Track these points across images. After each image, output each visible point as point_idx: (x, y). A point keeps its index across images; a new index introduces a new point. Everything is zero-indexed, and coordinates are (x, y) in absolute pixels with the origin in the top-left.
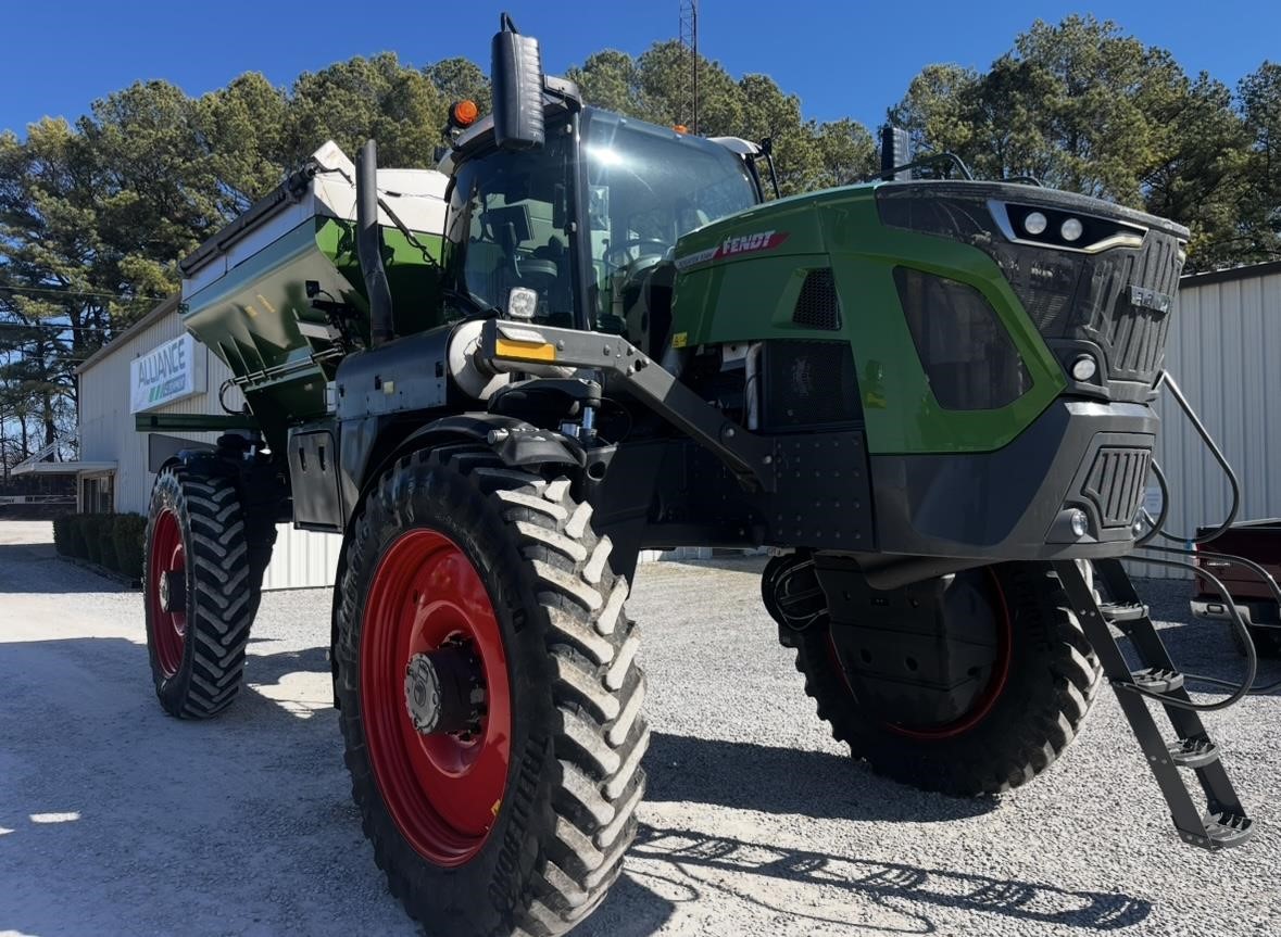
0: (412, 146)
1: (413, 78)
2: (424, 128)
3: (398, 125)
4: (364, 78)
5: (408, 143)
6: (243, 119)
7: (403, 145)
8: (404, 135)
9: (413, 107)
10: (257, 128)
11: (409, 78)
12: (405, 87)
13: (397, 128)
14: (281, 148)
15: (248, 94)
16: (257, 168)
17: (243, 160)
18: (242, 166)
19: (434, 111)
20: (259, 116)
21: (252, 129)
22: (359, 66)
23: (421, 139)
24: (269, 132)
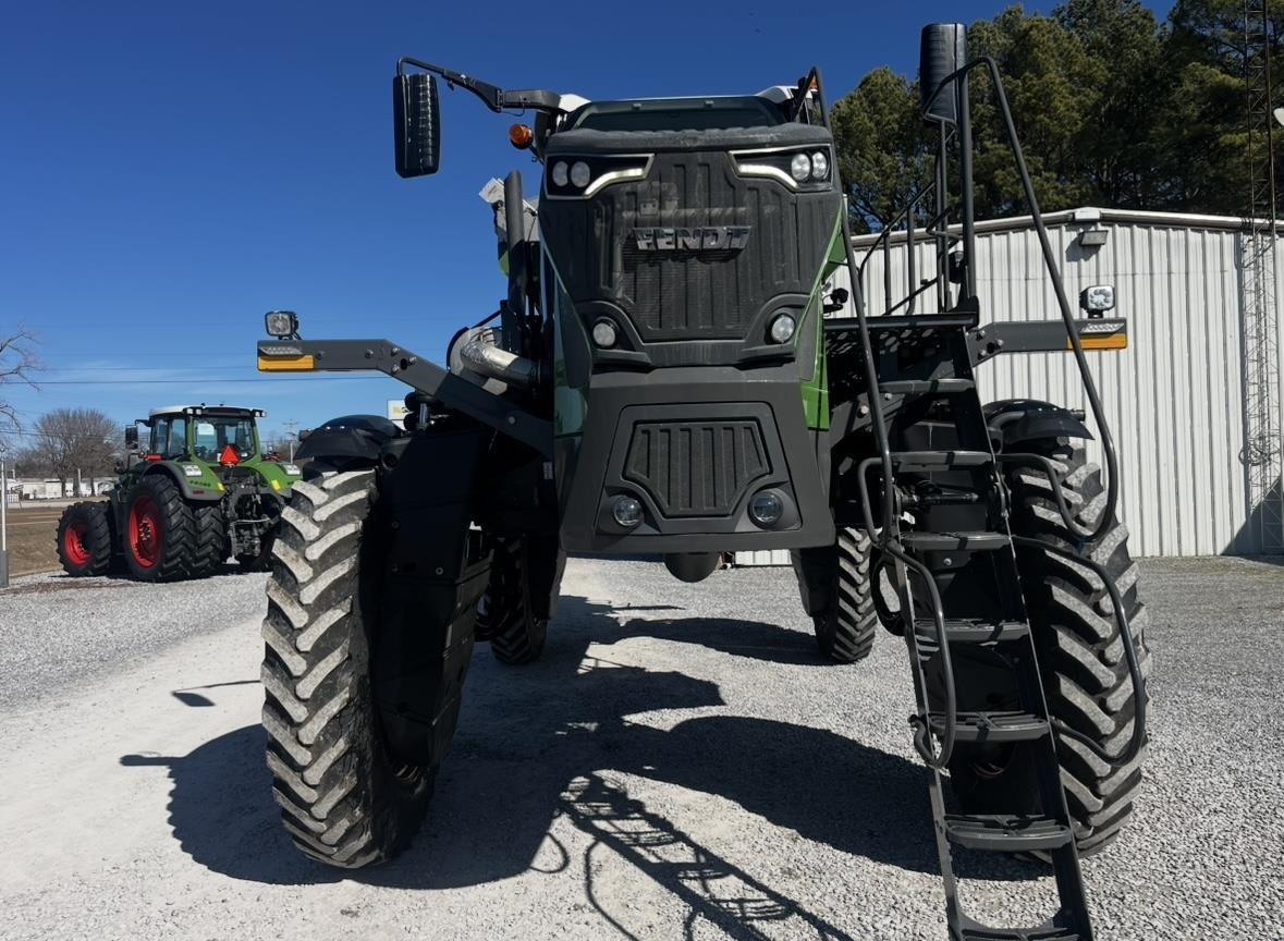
0: (1034, 101)
1: (1037, 26)
2: (1046, 78)
3: (1019, 82)
4: (984, 42)
5: (1029, 99)
6: (864, 120)
7: (1023, 101)
8: (1025, 90)
9: (1035, 58)
10: (878, 123)
11: (1031, 28)
12: (1027, 38)
13: (1017, 86)
14: (900, 137)
15: (870, 91)
16: (878, 162)
17: (863, 157)
18: (863, 163)
19: (1061, 55)
20: (879, 112)
21: (872, 125)
22: (979, 31)
23: (1043, 90)
24: (888, 123)
